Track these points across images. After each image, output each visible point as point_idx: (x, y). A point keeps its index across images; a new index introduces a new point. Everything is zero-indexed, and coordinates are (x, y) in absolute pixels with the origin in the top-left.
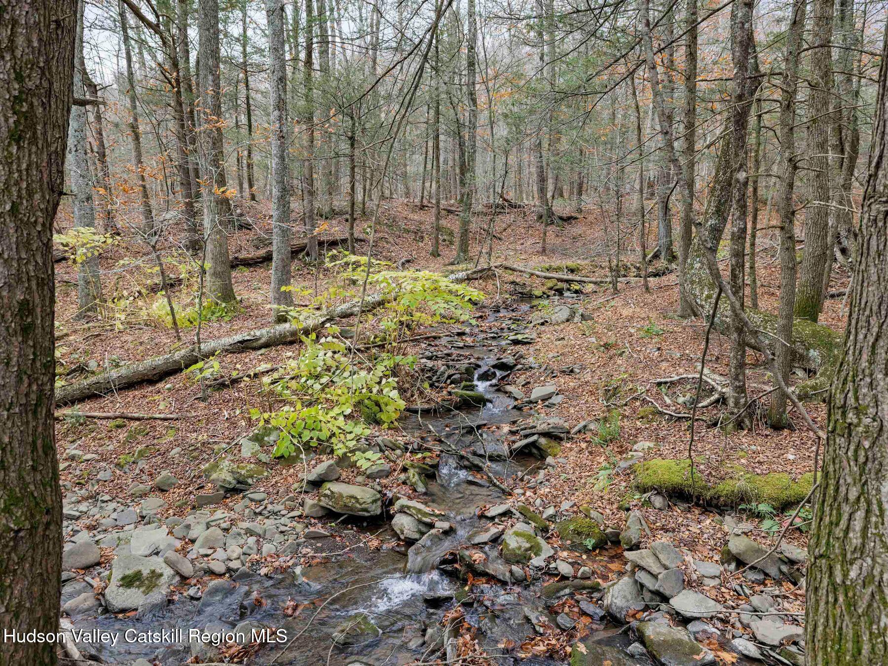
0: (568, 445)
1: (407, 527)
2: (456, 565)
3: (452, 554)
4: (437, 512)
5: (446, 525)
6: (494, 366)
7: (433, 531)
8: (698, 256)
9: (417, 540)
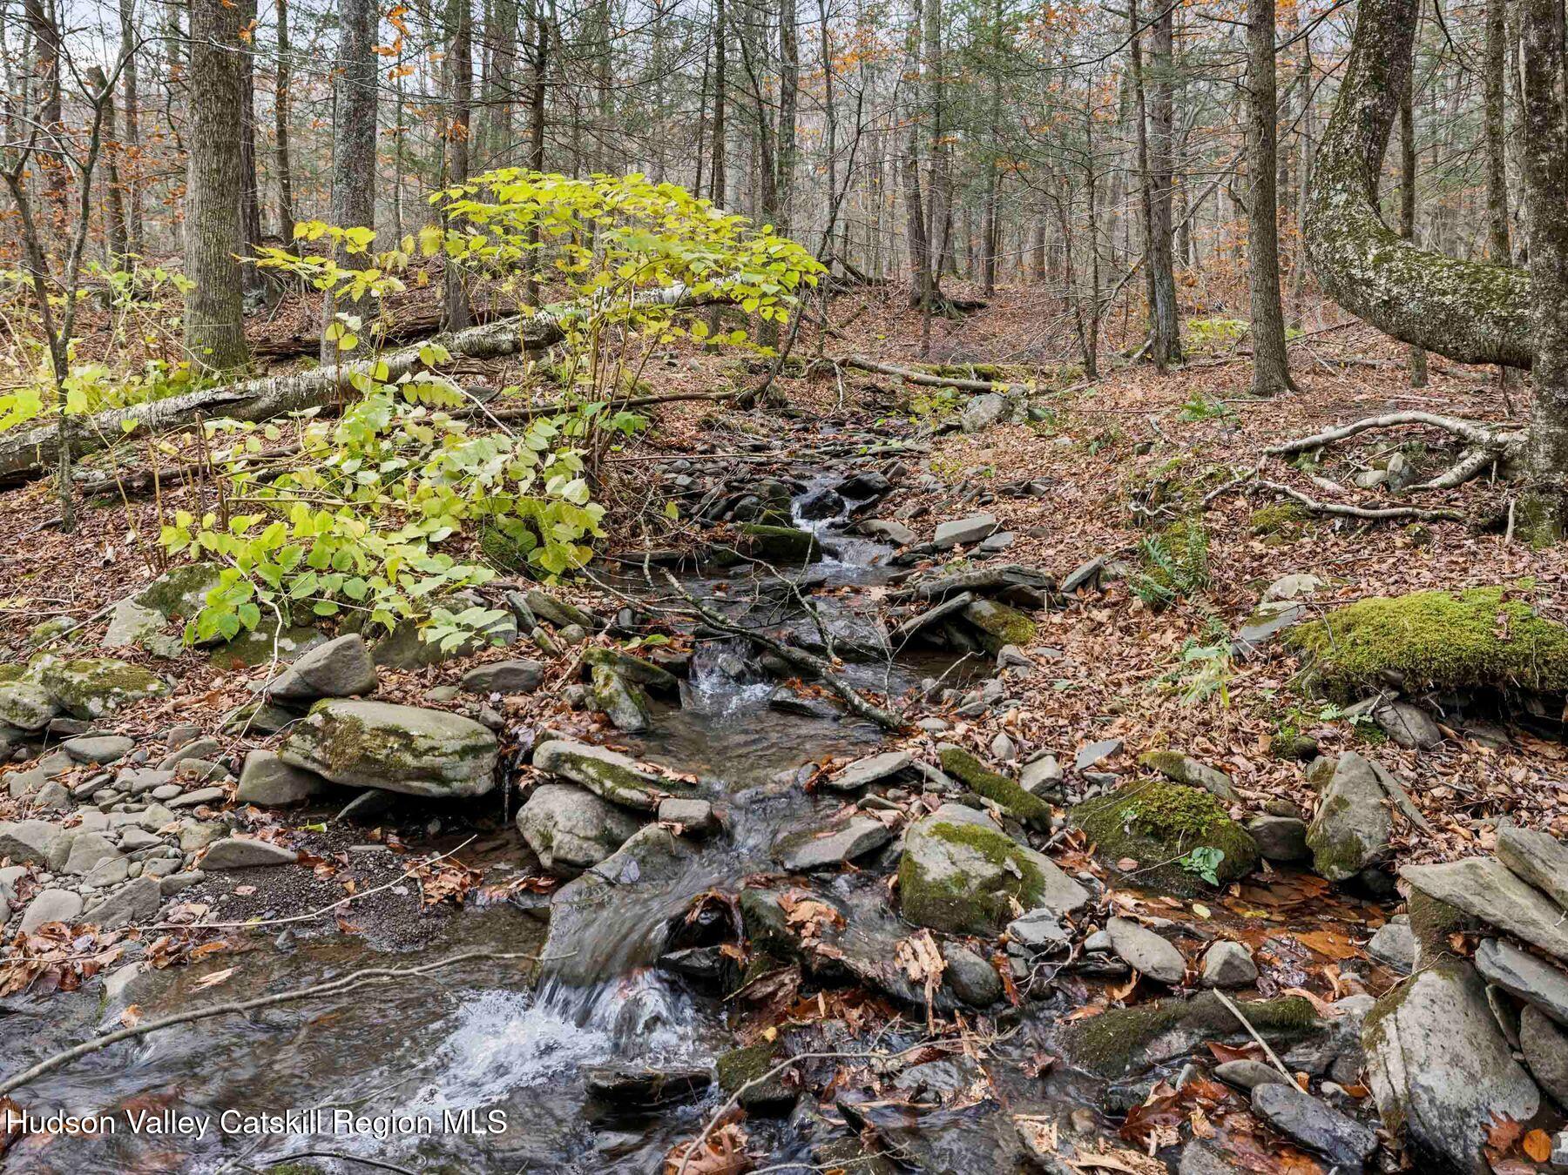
0: (1057, 619)
1: (563, 823)
2: (726, 949)
3: (713, 904)
4: (671, 775)
5: (696, 810)
6: (840, 489)
7: (651, 830)
8: (1336, 180)
9: (590, 864)
